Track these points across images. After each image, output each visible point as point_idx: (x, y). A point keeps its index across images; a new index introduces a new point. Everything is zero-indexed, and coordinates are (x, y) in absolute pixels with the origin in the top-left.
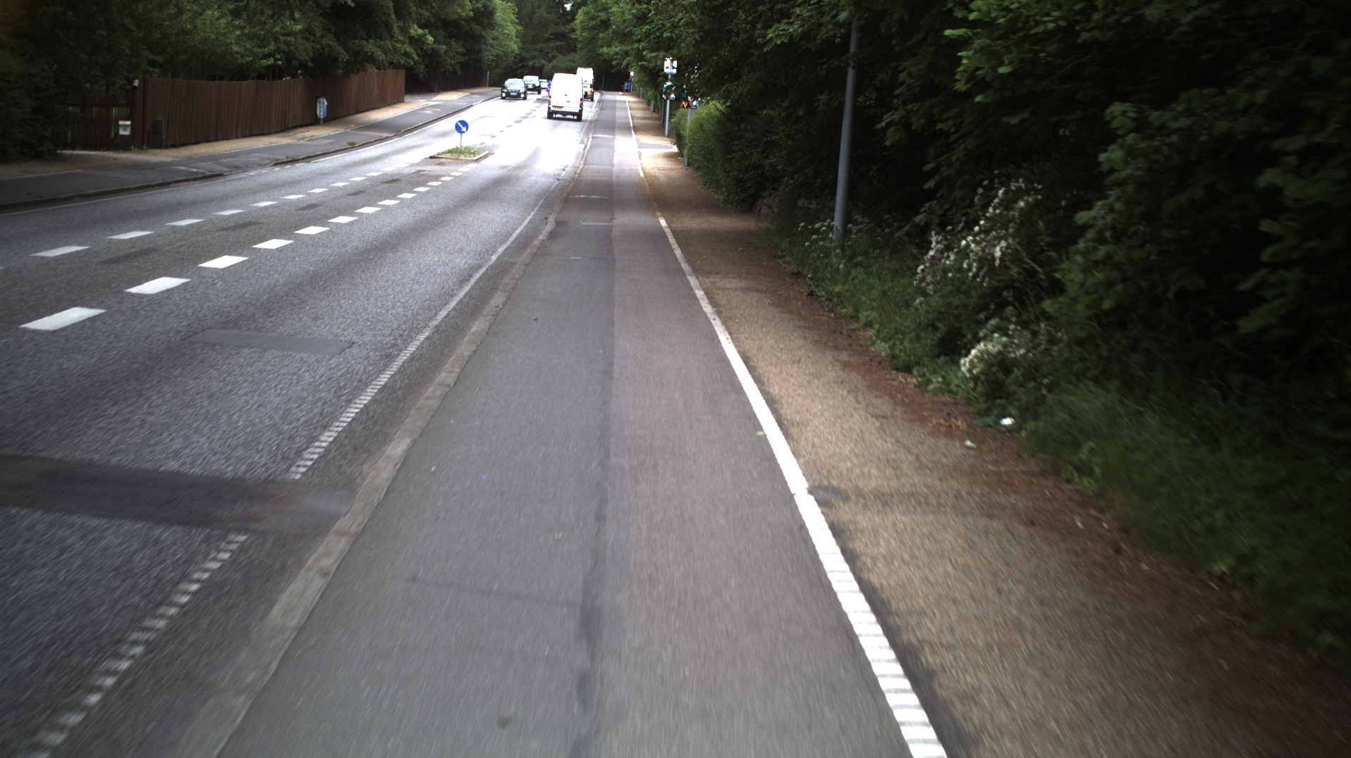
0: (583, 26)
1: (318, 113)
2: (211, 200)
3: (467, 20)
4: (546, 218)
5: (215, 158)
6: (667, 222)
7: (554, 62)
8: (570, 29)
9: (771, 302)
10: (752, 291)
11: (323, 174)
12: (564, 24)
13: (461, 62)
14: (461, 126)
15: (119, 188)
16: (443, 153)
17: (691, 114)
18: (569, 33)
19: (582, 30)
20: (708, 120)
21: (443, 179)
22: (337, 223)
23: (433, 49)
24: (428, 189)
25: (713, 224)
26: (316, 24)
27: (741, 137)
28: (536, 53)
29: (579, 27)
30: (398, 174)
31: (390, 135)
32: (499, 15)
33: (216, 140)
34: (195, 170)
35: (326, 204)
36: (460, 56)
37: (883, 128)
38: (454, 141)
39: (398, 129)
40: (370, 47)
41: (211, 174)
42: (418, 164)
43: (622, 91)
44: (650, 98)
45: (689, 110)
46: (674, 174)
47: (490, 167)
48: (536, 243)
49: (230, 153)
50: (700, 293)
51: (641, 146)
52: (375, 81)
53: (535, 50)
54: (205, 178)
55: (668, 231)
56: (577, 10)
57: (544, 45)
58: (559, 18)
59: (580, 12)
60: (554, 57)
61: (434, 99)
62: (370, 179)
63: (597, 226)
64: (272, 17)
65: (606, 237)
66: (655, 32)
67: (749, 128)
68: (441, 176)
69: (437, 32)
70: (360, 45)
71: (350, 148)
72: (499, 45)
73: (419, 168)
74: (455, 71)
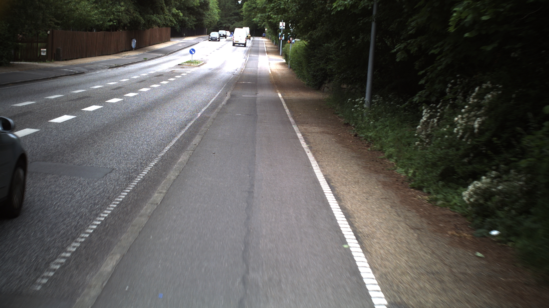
0: (246, 10)
1: (132, 45)
2: (73, 85)
3: (198, 7)
4: (227, 93)
5: (82, 65)
6: (282, 95)
7: (234, 25)
8: (240, 11)
9: (336, 141)
10: (325, 133)
11: (129, 72)
12: (238, 9)
13: (195, 25)
14: (192, 51)
15: (33, 79)
16: (184, 63)
17: (292, 46)
18: (240, 13)
19: (245, 11)
20: (299, 48)
21: (182, 74)
22: (128, 96)
23: (183, 19)
24: (175, 79)
25: (303, 96)
26: (131, 7)
27: (315, 56)
28: (227, 21)
29: (244, 10)
30: (163, 72)
31: (163, 55)
32: (211, 5)
33: (86, 57)
34: (72, 71)
35: (125, 87)
36: (194, 22)
37: (395, 52)
38: (189, 58)
39: (166, 53)
40: (154, 17)
41: (78, 72)
42: (172, 68)
43: (262, 37)
44: (273, 39)
45: (291, 44)
46: (284, 72)
47: (204, 70)
48: (220, 106)
49: (90, 63)
50: (299, 135)
51: (270, 60)
52: (158, 32)
53: (226, 20)
54: (76, 74)
55: (282, 100)
56: (243, 3)
57: (230, 18)
58: (236, 6)
59: (245, 4)
60: (234, 23)
61: (183, 40)
62: (150, 75)
63: (249, 97)
64: (111, 4)
65: (253, 103)
66: (276, 6)
67: (318, 52)
68: (182, 73)
69: (185, 12)
70: (150, 17)
71: (144, 61)
72: (211, 17)
73: (173, 69)
74: (192, 28)
